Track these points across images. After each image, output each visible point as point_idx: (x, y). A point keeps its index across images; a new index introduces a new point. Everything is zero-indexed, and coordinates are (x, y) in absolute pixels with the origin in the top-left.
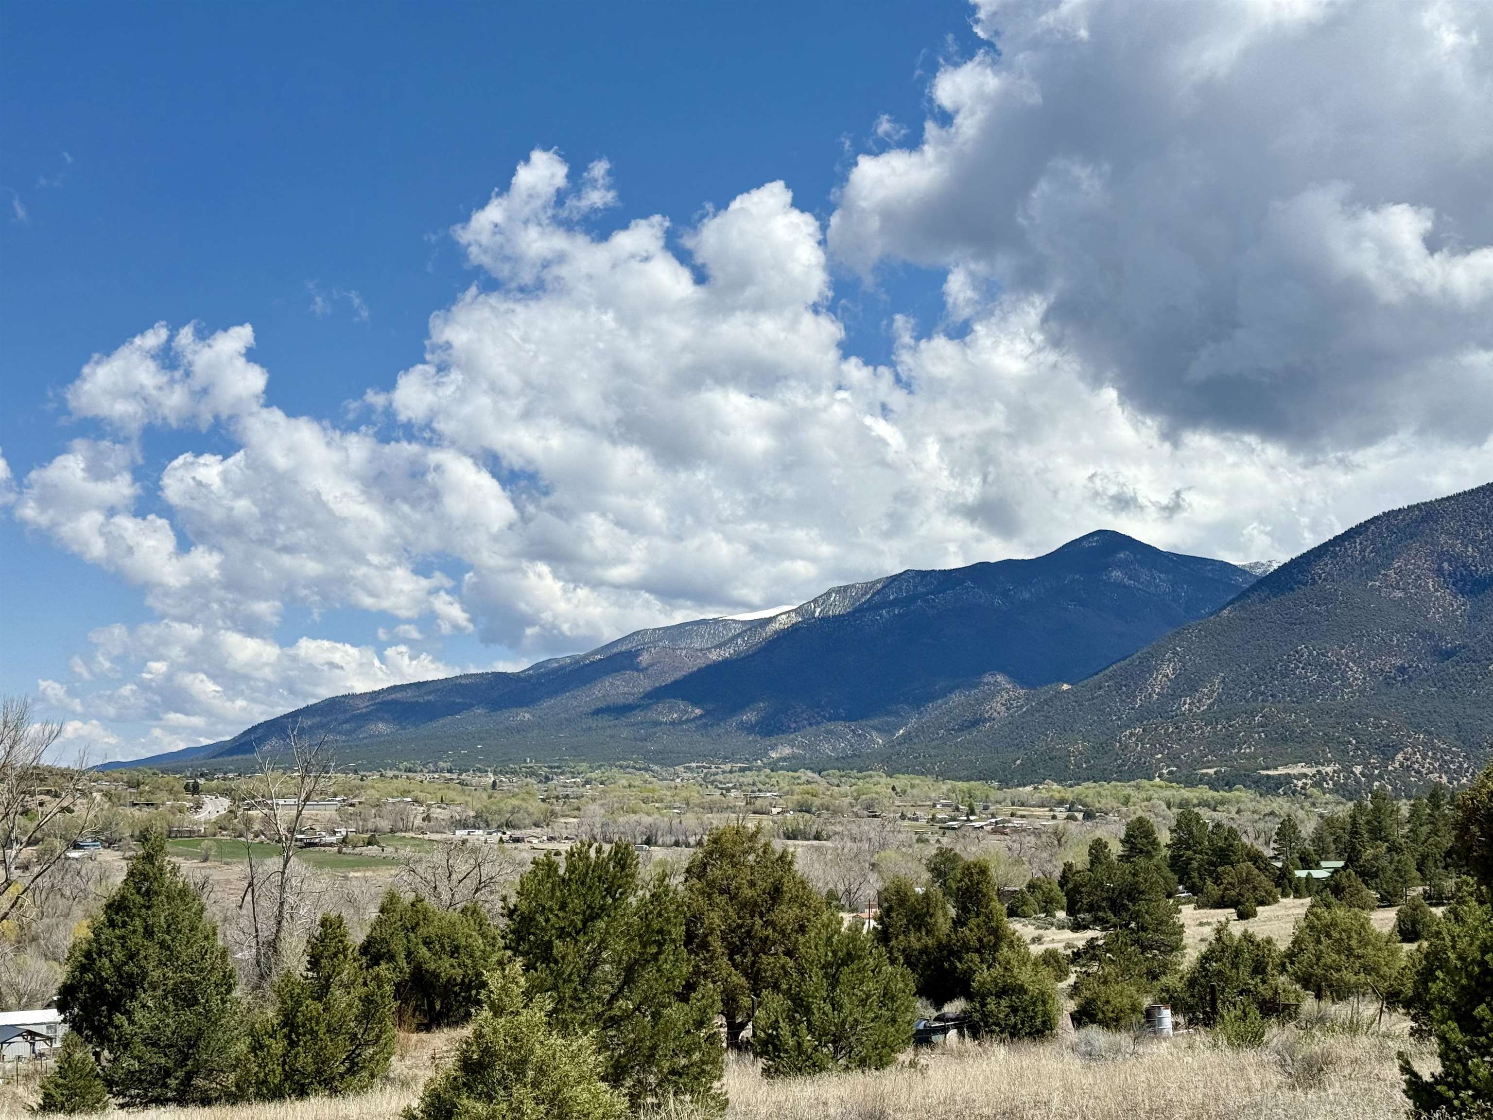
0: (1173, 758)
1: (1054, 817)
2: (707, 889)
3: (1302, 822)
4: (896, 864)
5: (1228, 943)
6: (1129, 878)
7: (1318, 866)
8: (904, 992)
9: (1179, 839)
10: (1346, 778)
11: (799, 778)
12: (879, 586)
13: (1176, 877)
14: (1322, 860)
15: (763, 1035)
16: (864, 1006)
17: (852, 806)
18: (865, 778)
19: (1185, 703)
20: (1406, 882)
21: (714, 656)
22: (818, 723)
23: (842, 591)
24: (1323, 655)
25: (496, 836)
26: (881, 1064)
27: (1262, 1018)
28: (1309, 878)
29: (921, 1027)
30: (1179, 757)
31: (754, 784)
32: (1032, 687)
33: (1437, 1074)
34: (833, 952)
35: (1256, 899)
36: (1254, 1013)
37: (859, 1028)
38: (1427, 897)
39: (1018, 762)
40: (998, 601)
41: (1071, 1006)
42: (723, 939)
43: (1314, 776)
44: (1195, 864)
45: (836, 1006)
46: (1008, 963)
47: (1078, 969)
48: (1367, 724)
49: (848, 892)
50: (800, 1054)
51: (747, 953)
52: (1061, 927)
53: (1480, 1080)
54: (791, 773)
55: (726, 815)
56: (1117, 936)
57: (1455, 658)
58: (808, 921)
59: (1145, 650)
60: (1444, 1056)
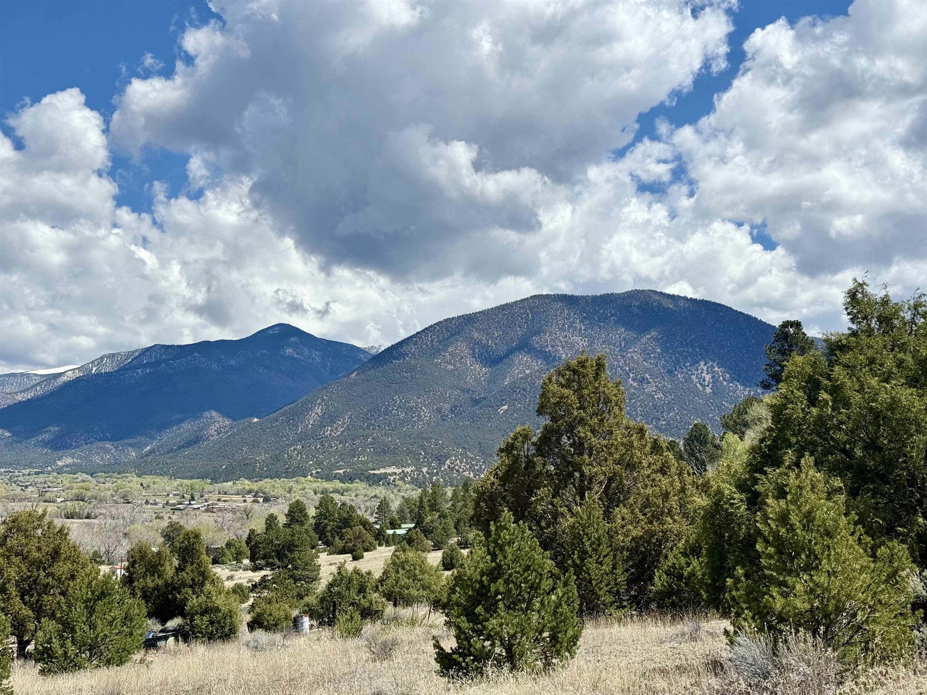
0: (319, 464)
1: (245, 501)
2: (7, 553)
3: (392, 501)
4: (141, 534)
5: (345, 575)
6: (289, 538)
7: (400, 527)
8: (139, 615)
9: (320, 513)
10: (418, 475)
11: (77, 478)
12: (137, 354)
13: (317, 536)
14: (402, 523)
15: (41, 648)
16: (111, 626)
17: (113, 497)
18: (123, 477)
19: (327, 430)
20: (448, 535)
21: (20, 398)
22: (92, 443)
23: (112, 356)
24: (408, 402)
26: (121, 662)
27: (362, 619)
28: (394, 534)
29: (151, 636)
30: (323, 463)
31: (45, 483)
32: (235, 420)
33: (453, 648)
34: (92, 591)
35: (364, 548)
36: (357, 616)
37: (108, 640)
38: (460, 544)
39: (224, 467)
40: (215, 366)
41: (248, 618)
42: (17, 586)
43: (400, 474)
44: (329, 528)
45: (93, 626)
46: (210, 593)
47: (255, 595)
48: (431, 443)
49: (107, 552)
50: (65, 659)
51: (33, 594)
52: (245, 569)
53: (477, 651)
54: (71, 476)
55: (25, 504)
56: (280, 574)
57: (480, 405)
58: (77, 572)
59: (305, 398)
60: (457, 637)
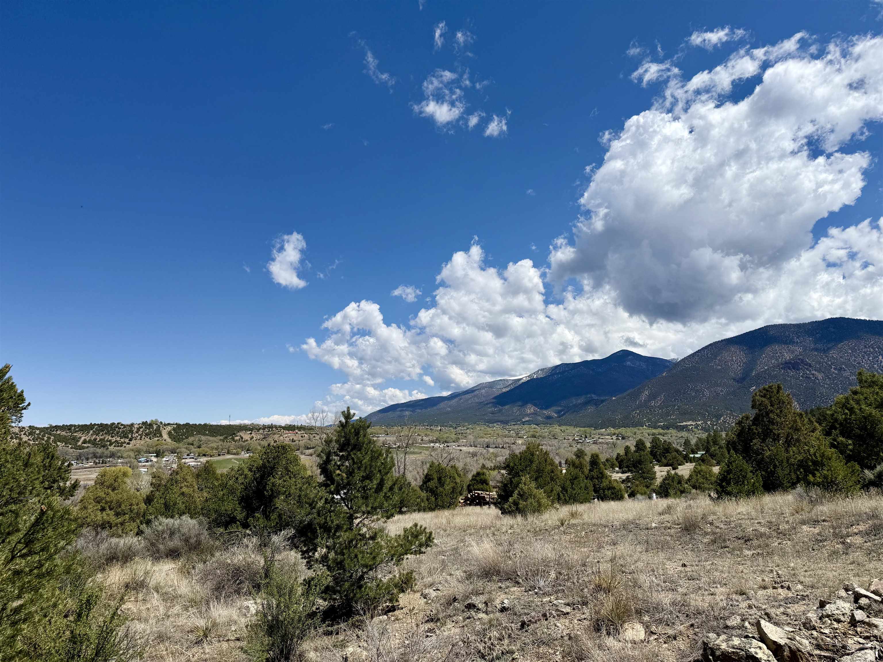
1: (612, 439)
3: (692, 439)
5: (670, 476)
6: (638, 458)
8: (590, 486)
9: (653, 445)
10: (705, 425)
13: (653, 457)
14: (698, 451)
17: (549, 436)
18: (552, 427)
19: (652, 403)
21: (504, 390)
23: (542, 370)
24: (696, 387)
25: (442, 446)
27: (680, 494)
28: (694, 457)
30: (651, 420)
31: (518, 429)
35: (678, 464)
39: (600, 422)
40: (591, 372)
41: (627, 493)
43: (695, 425)
44: (658, 453)
47: (624, 485)
48: (711, 408)
54: (529, 426)
56: (636, 475)
59: (638, 386)
